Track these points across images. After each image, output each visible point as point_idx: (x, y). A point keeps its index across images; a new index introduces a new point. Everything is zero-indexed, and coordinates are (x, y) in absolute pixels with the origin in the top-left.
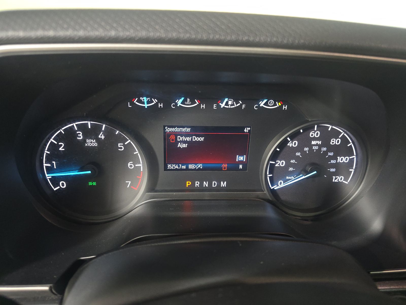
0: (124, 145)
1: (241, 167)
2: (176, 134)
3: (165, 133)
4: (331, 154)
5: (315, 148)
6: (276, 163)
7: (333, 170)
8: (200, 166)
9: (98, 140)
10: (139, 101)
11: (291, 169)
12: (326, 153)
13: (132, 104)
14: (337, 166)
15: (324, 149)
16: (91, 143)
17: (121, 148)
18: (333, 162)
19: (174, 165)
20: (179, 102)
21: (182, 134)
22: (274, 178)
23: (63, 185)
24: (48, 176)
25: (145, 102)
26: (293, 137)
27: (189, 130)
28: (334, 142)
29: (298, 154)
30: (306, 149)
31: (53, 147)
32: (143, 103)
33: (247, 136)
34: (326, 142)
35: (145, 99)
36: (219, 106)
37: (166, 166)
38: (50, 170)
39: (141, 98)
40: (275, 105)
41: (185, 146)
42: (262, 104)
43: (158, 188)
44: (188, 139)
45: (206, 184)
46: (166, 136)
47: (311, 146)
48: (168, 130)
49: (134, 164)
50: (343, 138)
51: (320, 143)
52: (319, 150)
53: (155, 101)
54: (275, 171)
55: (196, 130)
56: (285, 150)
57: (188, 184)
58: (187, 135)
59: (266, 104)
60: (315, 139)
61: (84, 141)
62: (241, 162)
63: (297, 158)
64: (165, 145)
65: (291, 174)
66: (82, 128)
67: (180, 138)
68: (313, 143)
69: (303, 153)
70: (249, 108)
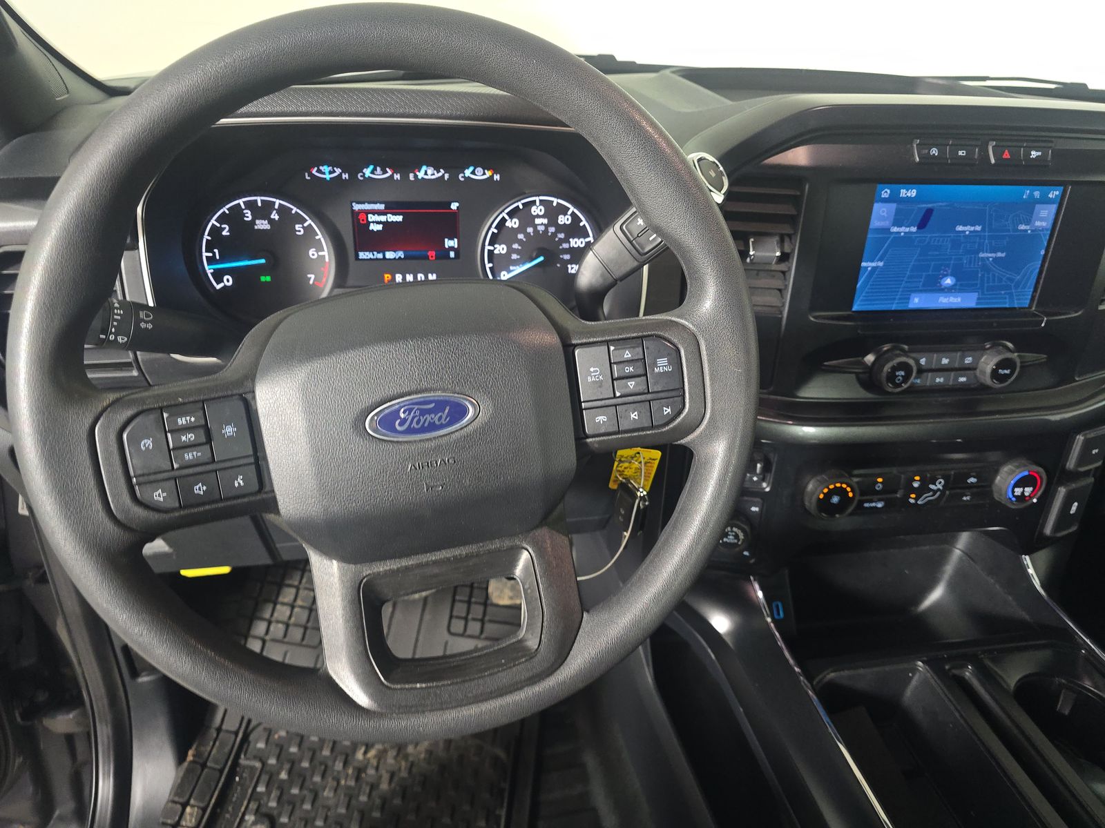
0: (303, 227)
1: (452, 254)
2: (367, 212)
3: (353, 211)
4: (562, 236)
5: (541, 228)
6: (495, 248)
7: (567, 257)
8: (401, 254)
9: (271, 221)
10: (319, 171)
11: (514, 256)
12: (554, 235)
13: (311, 175)
14: (571, 250)
15: (552, 230)
16: (262, 225)
17: (300, 231)
18: (565, 246)
19: (367, 253)
20: (367, 172)
21: (374, 212)
22: (496, 270)
23: (228, 281)
24: (209, 270)
25: (327, 173)
26: (512, 214)
27: (382, 207)
28: (564, 220)
29: (521, 236)
30: (530, 230)
31: (215, 231)
32: (324, 173)
33: (454, 214)
34: (553, 221)
35: (326, 169)
36: (416, 176)
37: (357, 256)
38: (211, 260)
39: (321, 168)
40: (484, 174)
41: (380, 227)
42: (468, 173)
43: (350, 282)
44: (383, 218)
45: (410, 278)
46: (355, 214)
47: (535, 226)
48: (357, 207)
49: (317, 251)
50: (573, 214)
51: (545, 221)
52: (546, 231)
53: (338, 171)
54: (495, 260)
55: (391, 208)
56: (503, 231)
57: (387, 277)
58: (379, 213)
59: (473, 173)
60: (538, 216)
61: (253, 222)
62: (452, 248)
63: (520, 242)
64: (353, 226)
65: (516, 263)
66: (250, 205)
67: (371, 218)
68: (538, 221)
69: (527, 235)
70: (454, 177)
